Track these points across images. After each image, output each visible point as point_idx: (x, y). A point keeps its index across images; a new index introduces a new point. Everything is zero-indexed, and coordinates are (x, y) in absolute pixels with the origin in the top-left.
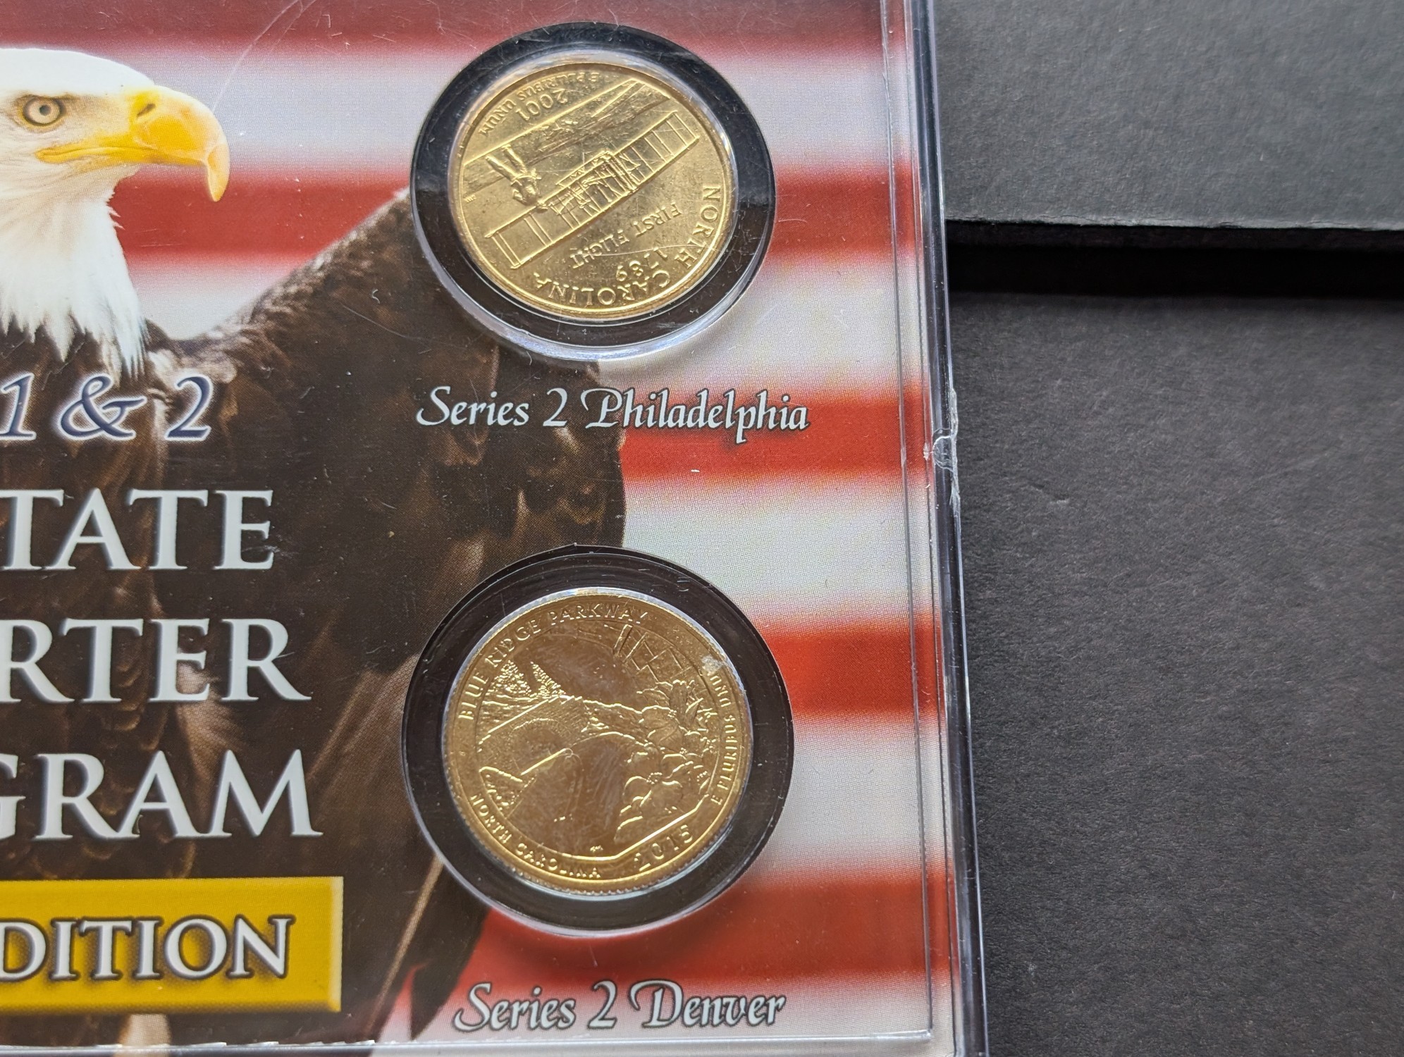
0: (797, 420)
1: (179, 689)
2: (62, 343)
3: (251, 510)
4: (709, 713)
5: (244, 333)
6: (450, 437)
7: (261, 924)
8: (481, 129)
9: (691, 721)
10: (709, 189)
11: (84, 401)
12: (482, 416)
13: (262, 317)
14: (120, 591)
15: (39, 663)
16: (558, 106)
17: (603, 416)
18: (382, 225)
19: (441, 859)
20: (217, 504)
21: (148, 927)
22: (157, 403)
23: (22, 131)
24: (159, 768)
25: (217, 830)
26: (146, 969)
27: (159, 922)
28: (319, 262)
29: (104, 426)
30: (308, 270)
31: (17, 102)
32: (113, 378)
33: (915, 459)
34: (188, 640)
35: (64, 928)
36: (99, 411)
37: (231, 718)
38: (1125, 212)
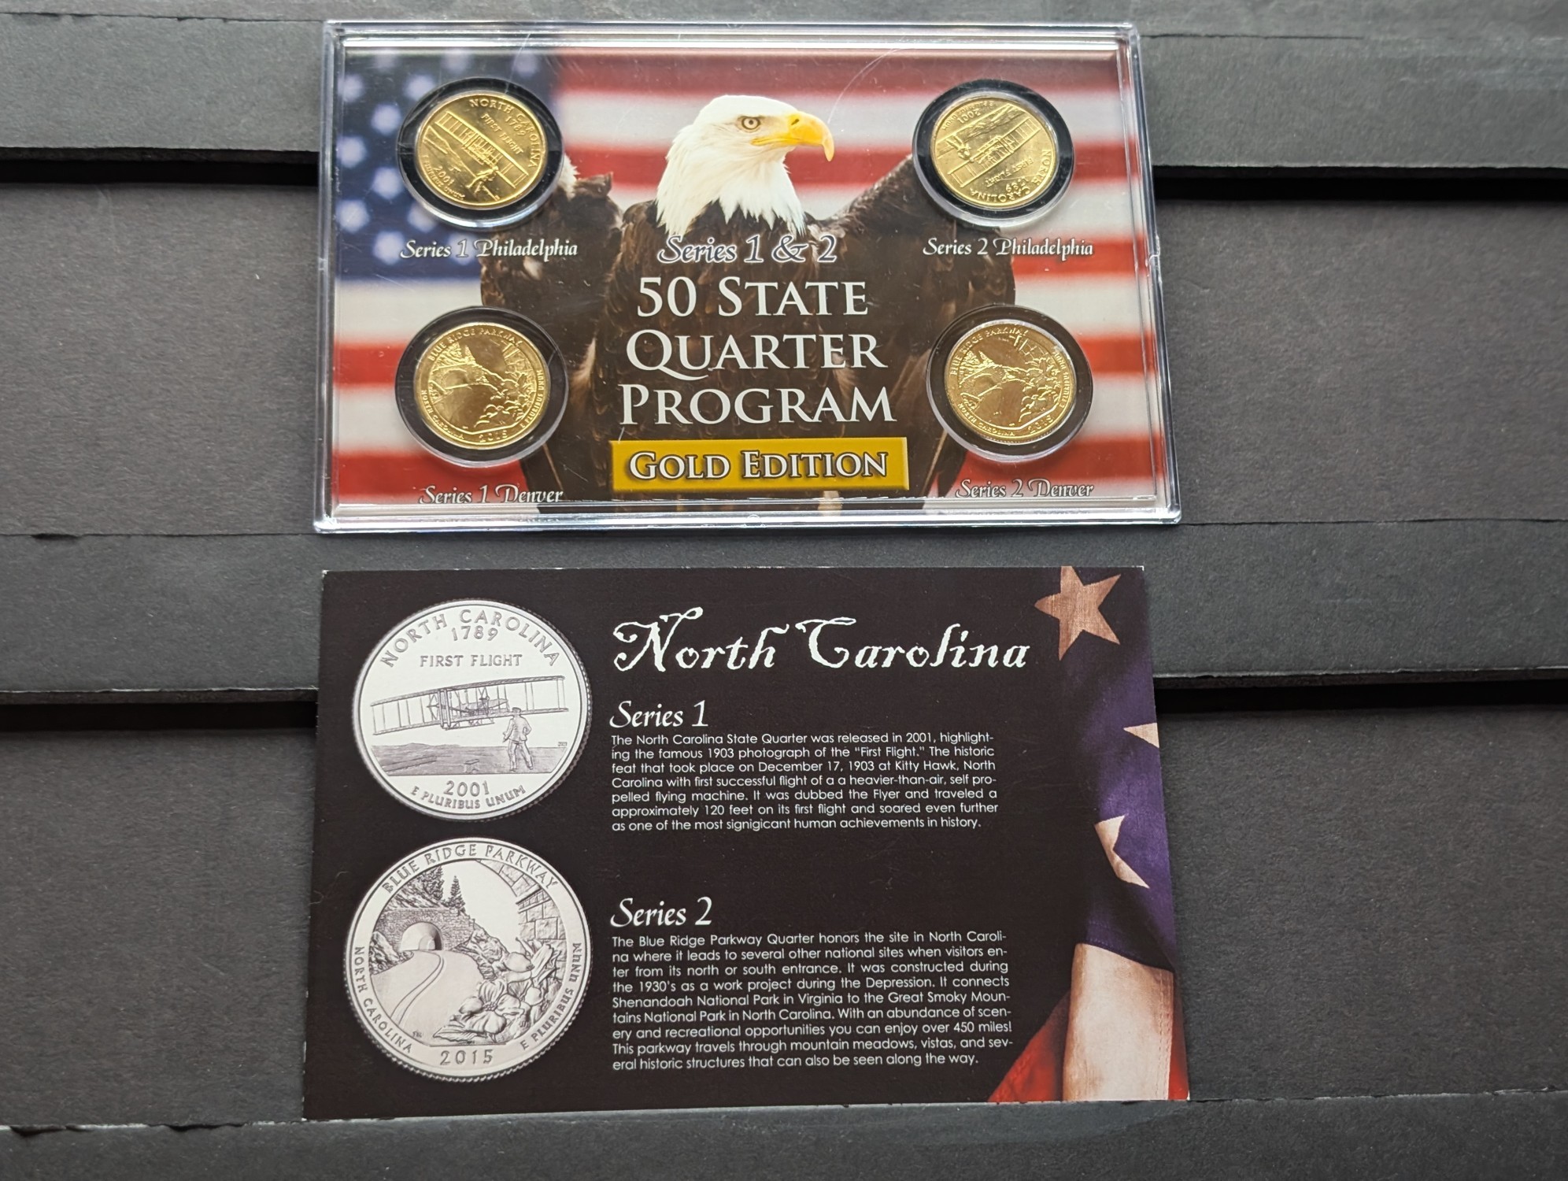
0: (1089, 250)
1: (833, 363)
2: (771, 223)
3: (857, 290)
4: (1057, 371)
5: (847, 217)
6: (939, 261)
7: (875, 456)
8: (943, 127)
9: (1050, 374)
10: (1045, 151)
11: (783, 246)
12: (951, 250)
13: (854, 210)
14: (805, 324)
15: (774, 353)
16: (976, 116)
17: (1003, 249)
18: (902, 170)
19: (948, 429)
20: (843, 288)
21: (828, 457)
22: (813, 246)
23: (743, 132)
24: (828, 394)
25: (853, 419)
26: (829, 473)
27: (833, 455)
28: (876, 186)
29: (792, 256)
30: (872, 190)
31: (739, 119)
32: (794, 237)
33: (1142, 266)
34: (835, 343)
35: (794, 457)
36: (789, 250)
37: (855, 374)
38: (1231, 160)
